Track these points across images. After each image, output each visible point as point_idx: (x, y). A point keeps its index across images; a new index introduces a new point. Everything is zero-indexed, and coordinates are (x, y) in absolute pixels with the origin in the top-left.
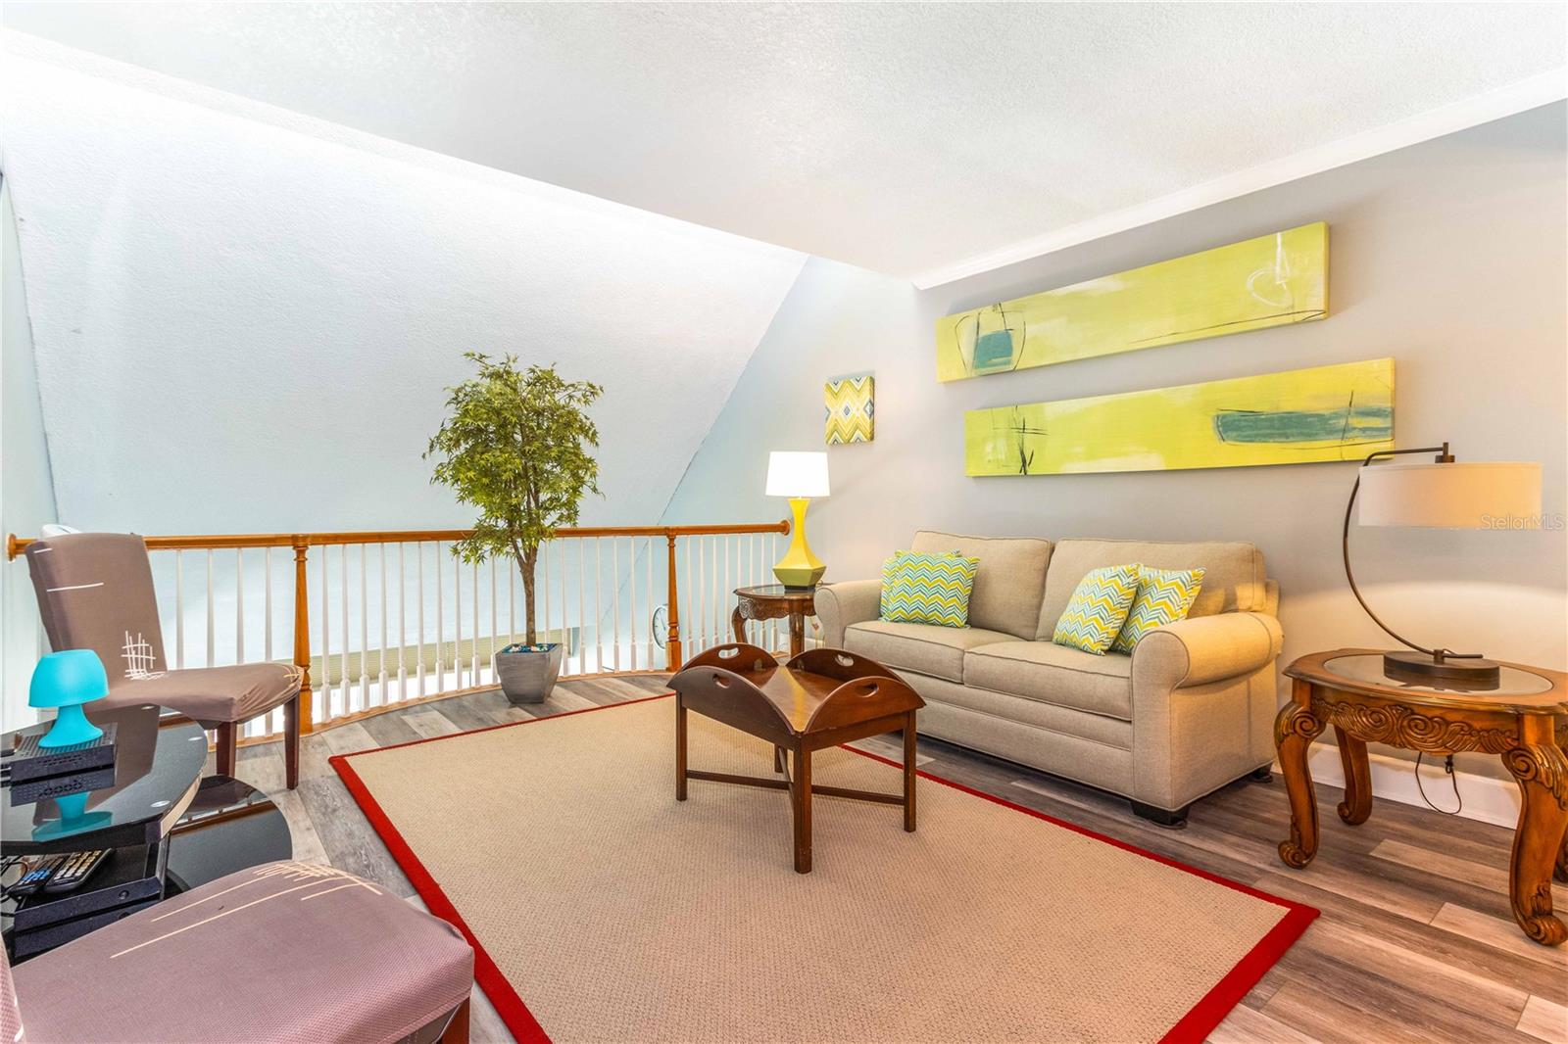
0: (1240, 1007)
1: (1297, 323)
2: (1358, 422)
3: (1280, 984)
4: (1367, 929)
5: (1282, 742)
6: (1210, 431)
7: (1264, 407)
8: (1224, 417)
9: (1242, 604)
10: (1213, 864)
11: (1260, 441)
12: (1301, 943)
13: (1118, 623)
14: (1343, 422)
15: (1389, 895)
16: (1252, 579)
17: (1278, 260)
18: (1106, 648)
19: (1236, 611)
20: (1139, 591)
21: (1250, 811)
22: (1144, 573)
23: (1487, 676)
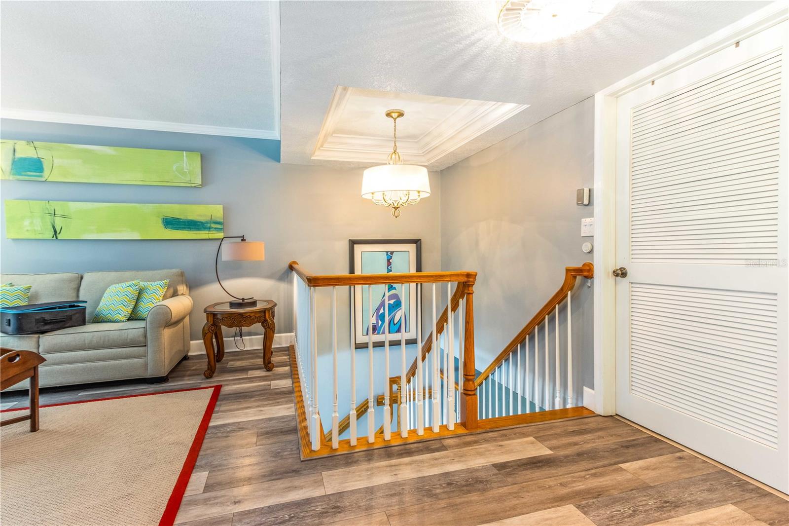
0: (213, 415)
1: (192, 187)
2: (213, 226)
3: (220, 405)
4: (234, 384)
5: (205, 336)
6: (160, 224)
7: (182, 217)
8: (166, 219)
9: (180, 293)
10: (183, 387)
11: (180, 230)
12: (220, 394)
13: (132, 307)
14: (209, 225)
15: (236, 375)
16: (182, 283)
17: (185, 163)
18: (127, 318)
19: (178, 295)
20: (141, 292)
21: (187, 369)
22: (142, 284)
23: (254, 304)
